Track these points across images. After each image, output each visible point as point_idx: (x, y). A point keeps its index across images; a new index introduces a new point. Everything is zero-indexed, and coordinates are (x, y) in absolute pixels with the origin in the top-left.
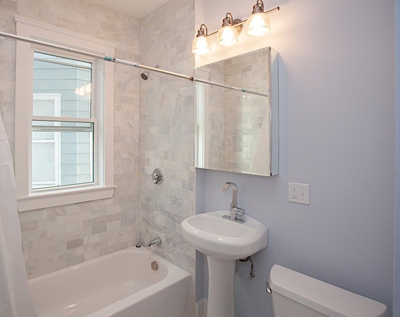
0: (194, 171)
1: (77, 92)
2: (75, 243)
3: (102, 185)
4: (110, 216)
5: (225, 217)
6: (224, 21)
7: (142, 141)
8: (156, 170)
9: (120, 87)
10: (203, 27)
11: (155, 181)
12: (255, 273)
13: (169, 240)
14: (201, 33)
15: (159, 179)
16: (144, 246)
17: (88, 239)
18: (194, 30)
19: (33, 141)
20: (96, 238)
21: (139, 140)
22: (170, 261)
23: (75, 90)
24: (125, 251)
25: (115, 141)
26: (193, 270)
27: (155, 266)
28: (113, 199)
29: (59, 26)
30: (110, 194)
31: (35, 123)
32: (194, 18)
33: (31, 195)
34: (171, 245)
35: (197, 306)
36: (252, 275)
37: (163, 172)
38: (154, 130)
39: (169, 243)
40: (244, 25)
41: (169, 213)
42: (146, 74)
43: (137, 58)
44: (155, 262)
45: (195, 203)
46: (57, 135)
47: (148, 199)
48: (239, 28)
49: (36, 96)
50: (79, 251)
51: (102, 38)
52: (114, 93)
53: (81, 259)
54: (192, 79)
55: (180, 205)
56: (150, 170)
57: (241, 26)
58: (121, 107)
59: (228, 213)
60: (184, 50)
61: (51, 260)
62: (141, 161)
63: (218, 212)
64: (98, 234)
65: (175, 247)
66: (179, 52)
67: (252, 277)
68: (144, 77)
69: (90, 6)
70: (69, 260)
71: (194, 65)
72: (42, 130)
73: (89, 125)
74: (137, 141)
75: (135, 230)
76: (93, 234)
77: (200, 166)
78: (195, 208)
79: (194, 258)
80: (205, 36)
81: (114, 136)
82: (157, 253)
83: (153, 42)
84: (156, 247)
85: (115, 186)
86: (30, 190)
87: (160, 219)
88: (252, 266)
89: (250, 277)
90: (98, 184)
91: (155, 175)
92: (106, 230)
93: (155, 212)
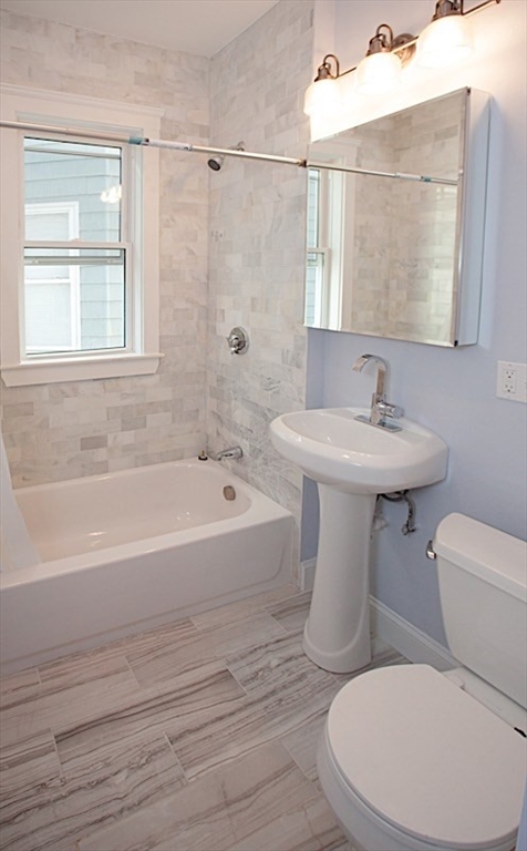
0: (305, 333)
1: (104, 198)
2: (93, 442)
3: (139, 353)
4: (151, 404)
5: (361, 418)
6: (371, 42)
7: (211, 280)
8: (236, 330)
9: (172, 185)
10: (329, 60)
11: (233, 349)
12: (417, 525)
13: (256, 452)
14: (324, 72)
15: (240, 345)
16: (214, 459)
17: (115, 438)
18: (312, 69)
19: (26, 282)
20: (128, 437)
21: (208, 277)
22: (258, 488)
23: (100, 194)
24: (177, 464)
25: (162, 279)
26: (298, 506)
27: (230, 493)
28: (157, 377)
29: (62, 90)
30: (153, 367)
31: (29, 252)
32: (311, 44)
33: (23, 363)
34: (259, 461)
35: (302, 568)
36: (409, 529)
37: (249, 334)
38: (235, 261)
39: (256, 458)
40: (417, 45)
41: (257, 405)
42: (217, 160)
43: (204, 132)
44: (230, 487)
45: (304, 390)
46: (74, 270)
47: (221, 380)
48: (406, 54)
49: (29, 209)
50: (101, 454)
51: (138, 102)
52: (161, 198)
53: (103, 468)
54: (304, 164)
55: (277, 392)
56: (225, 330)
57: (412, 48)
58: (173, 220)
59: (368, 413)
60: (290, 109)
61: (56, 463)
62: (209, 314)
63: (349, 409)
64: (133, 432)
65: (266, 464)
66: (282, 114)
67: (409, 531)
68: (214, 166)
69: (114, 46)
70: (83, 466)
71: (310, 137)
72: (40, 263)
73: (117, 253)
74: (204, 280)
75: (198, 431)
76: (123, 430)
77: (316, 325)
78: (304, 399)
79: (301, 487)
80: (332, 77)
81: (161, 270)
82: (236, 473)
83: (234, 99)
84: (234, 461)
85: (163, 355)
86: (22, 354)
87: (241, 416)
88: (411, 512)
89: (406, 530)
90: (133, 351)
91: (234, 337)
92: (145, 426)
93: (233, 402)
